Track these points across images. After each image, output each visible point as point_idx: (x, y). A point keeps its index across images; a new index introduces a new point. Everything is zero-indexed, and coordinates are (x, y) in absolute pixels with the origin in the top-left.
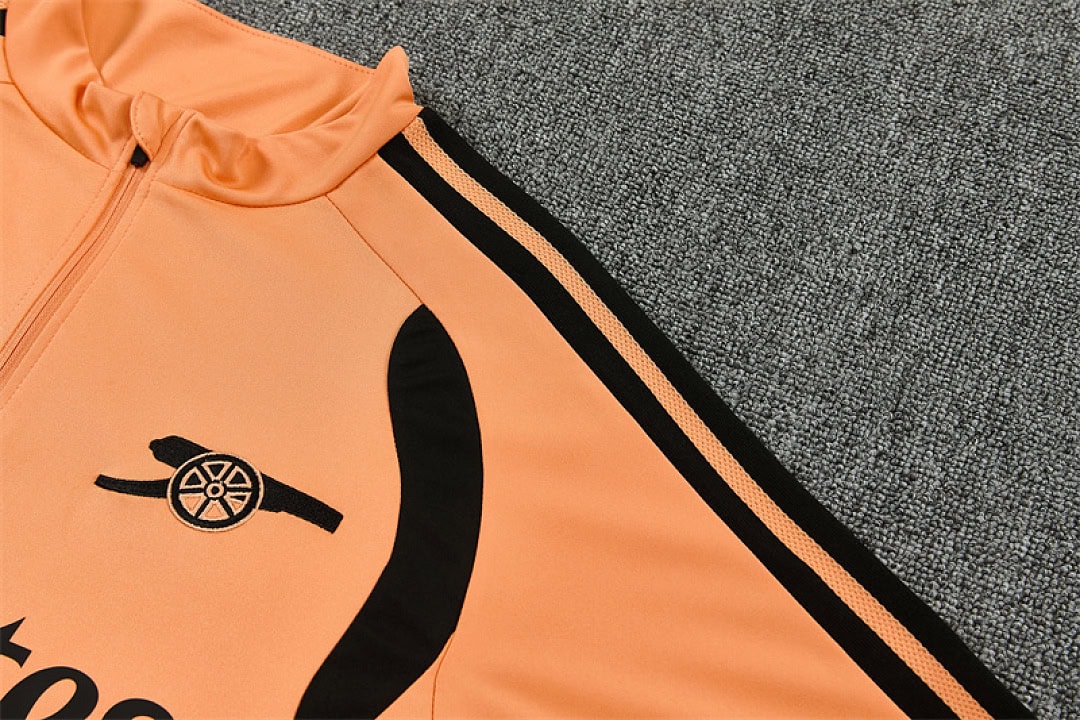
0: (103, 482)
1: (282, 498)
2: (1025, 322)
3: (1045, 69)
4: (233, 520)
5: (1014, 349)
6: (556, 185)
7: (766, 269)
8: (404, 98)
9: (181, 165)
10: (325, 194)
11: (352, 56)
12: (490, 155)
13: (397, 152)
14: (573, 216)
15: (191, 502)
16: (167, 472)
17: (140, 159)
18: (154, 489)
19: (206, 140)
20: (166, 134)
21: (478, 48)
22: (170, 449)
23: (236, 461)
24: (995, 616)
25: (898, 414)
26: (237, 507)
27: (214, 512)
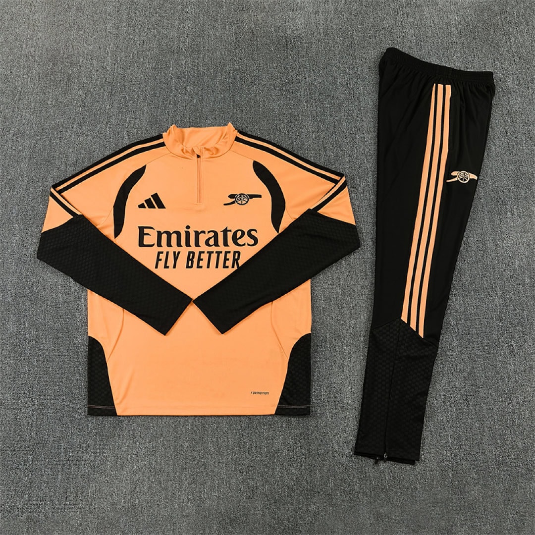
0: (225, 205)
1: (252, 196)
2: (335, 127)
3: (322, 85)
4: (247, 202)
5: (335, 132)
6: (262, 134)
7: (298, 134)
8: (234, 131)
9: (205, 155)
10: (229, 150)
11: (221, 126)
12: (250, 133)
13: (237, 139)
14: (267, 137)
15: (240, 202)
16: (234, 200)
17: (198, 156)
18: (233, 203)
19: (208, 150)
20: (201, 151)
21: (239, 116)
22: (231, 196)
23: (242, 194)
24: (347, 171)
25: (324, 148)
26: (247, 200)
27: (244, 202)
